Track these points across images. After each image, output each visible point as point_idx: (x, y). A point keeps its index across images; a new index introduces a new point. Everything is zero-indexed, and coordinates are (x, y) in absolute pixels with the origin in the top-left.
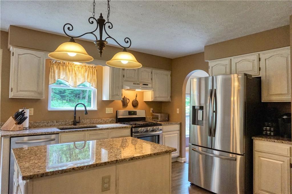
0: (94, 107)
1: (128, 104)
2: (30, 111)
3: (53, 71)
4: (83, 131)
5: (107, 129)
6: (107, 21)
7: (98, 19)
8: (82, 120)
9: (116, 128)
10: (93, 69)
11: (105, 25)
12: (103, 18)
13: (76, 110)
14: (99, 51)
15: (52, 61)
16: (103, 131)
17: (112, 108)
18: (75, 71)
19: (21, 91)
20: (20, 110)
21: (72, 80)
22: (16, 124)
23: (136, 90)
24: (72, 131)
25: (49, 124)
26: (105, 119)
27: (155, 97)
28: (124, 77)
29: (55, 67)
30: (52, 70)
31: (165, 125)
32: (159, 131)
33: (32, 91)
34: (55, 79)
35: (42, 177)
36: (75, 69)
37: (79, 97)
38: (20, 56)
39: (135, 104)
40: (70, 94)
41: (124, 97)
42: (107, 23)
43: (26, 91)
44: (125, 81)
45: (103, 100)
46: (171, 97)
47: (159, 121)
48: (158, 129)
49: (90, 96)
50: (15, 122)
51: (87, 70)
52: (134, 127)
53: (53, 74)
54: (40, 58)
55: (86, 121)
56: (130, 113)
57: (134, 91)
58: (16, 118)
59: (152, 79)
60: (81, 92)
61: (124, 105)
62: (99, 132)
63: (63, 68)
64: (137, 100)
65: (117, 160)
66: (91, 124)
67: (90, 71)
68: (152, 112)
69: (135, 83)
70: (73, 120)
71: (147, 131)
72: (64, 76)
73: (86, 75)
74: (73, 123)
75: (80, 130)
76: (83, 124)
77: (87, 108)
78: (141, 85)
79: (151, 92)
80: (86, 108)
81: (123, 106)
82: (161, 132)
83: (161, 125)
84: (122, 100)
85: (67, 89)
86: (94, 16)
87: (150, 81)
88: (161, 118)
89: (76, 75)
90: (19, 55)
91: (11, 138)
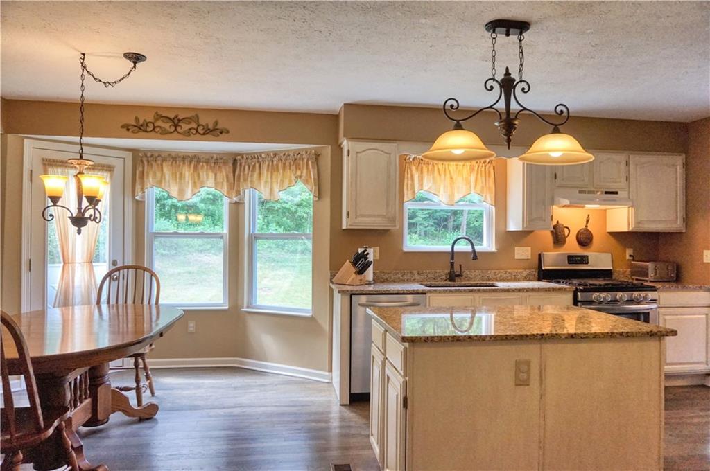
0: (491, 245)
1: (567, 239)
2: (375, 251)
3: (409, 176)
4: (471, 291)
5: (520, 290)
6: (519, 80)
7: (502, 80)
8: (466, 272)
9: (538, 290)
10: (485, 166)
11: (514, 87)
12: (512, 76)
13: (455, 250)
14: (506, 138)
15: (408, 157)
16: (510, 294)
17: (530, 248)
18: (450, 173)
19: (362, 216)
20: (360, 250)
21: (444, 192)
22: (355, 273)
23: (587, 206)
24: (450, 291)
25: (406, 277)
26: (514, 272)
27: (638, 223)
28: (555, 178)
29: (414, 168)
30: (408, 174)
31: (666, 290)
32: (647, 303)
33: (379, 216)
34: (414, 192)
35: (426, 341)
36: (451, 169)
37: (446, 227)
38: (359, 155)
39: (585, 239)
40: (425, 219)
41: (558, 222)
42: (519, 84)
43: (369, 216)
44: (558, 187)
45: (509, 231)
46: (686, 220)
47: (651, 281)
48: (645, 298)
49: (471, 223)
50: (354, 270)
51: (473, 169)
52: (581, 291)
53: (410, 182)
54: (390, 154)
55: (473, 274)
56: (572, 259)
57: (581, 209)
58: (355, 263)
59: (627, 179)
60: (449, 214)
61: (558, 240)
62: (503, 295)
63: (428, 169)
64: (588, 230)
65: (543, 334)
66: (484, 281)
67: (481, 171)
68: (631, 258)
69: (583, 189)
70: (449, 271)
71: (615, 301)
72: (430, 184)
73: (473, 178)
74: (448, 277)
75: (465, 290)
76: (468, 280)
77: (476, 247)
78: (599, 193)
79: (627, 209)
80: (473, 248)
81: (554, 243)
82: (654, 306)
83: (653, 289)
84: (552, 229)
85: (420, 210)
86: (494, 75)
87: (623, 183)
88: (656, 275)
89: (453, 181)
90: (357, 153)
91: (353, 296)
